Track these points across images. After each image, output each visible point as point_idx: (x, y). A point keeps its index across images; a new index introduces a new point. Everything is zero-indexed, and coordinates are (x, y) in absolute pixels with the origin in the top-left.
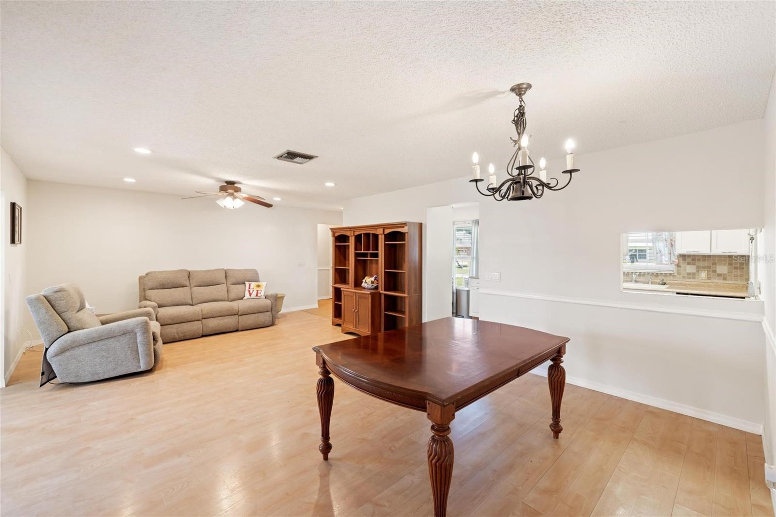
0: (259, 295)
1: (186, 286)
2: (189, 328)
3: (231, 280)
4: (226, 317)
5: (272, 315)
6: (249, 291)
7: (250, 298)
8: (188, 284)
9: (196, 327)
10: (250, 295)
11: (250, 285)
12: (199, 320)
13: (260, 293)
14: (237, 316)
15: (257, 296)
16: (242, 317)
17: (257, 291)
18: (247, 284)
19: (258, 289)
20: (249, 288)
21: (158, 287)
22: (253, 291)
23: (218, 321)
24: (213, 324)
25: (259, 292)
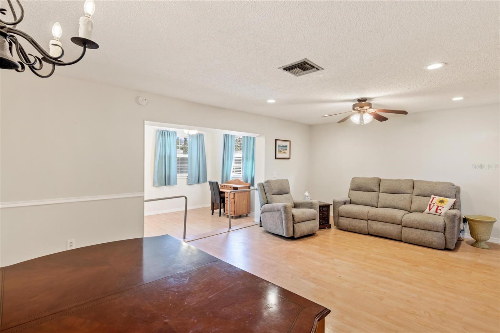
0: (438, 211)
1: (376, 192)
2: (358, 224)
3: (416, 191)
4: (389, 224)
5: (445, 237)
6: (430, 205)
7: (429, 212)
8: (376, 189)
9: (362, 224)
10: (430, 209)
11: (433, 198)
12: (366, 220)
13: (440, 210)
14: (401, 226)
15: (436, 212)
16: (406, 229)
17: (438, 207)
18: (433, 196)
19: (439, 204)
20: (431, 203)
21: (356, 189)
22: (434, 205)
23: (381, 226)
24: (376, 226)
25: (439, 208)
